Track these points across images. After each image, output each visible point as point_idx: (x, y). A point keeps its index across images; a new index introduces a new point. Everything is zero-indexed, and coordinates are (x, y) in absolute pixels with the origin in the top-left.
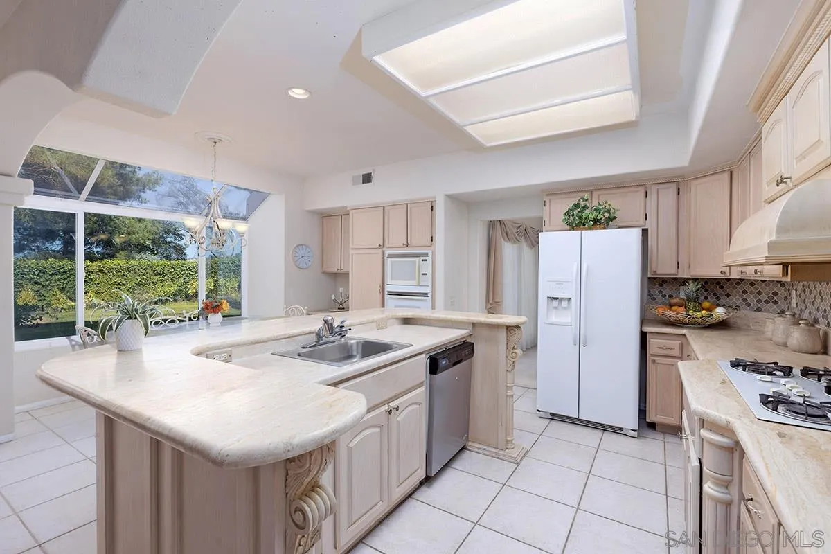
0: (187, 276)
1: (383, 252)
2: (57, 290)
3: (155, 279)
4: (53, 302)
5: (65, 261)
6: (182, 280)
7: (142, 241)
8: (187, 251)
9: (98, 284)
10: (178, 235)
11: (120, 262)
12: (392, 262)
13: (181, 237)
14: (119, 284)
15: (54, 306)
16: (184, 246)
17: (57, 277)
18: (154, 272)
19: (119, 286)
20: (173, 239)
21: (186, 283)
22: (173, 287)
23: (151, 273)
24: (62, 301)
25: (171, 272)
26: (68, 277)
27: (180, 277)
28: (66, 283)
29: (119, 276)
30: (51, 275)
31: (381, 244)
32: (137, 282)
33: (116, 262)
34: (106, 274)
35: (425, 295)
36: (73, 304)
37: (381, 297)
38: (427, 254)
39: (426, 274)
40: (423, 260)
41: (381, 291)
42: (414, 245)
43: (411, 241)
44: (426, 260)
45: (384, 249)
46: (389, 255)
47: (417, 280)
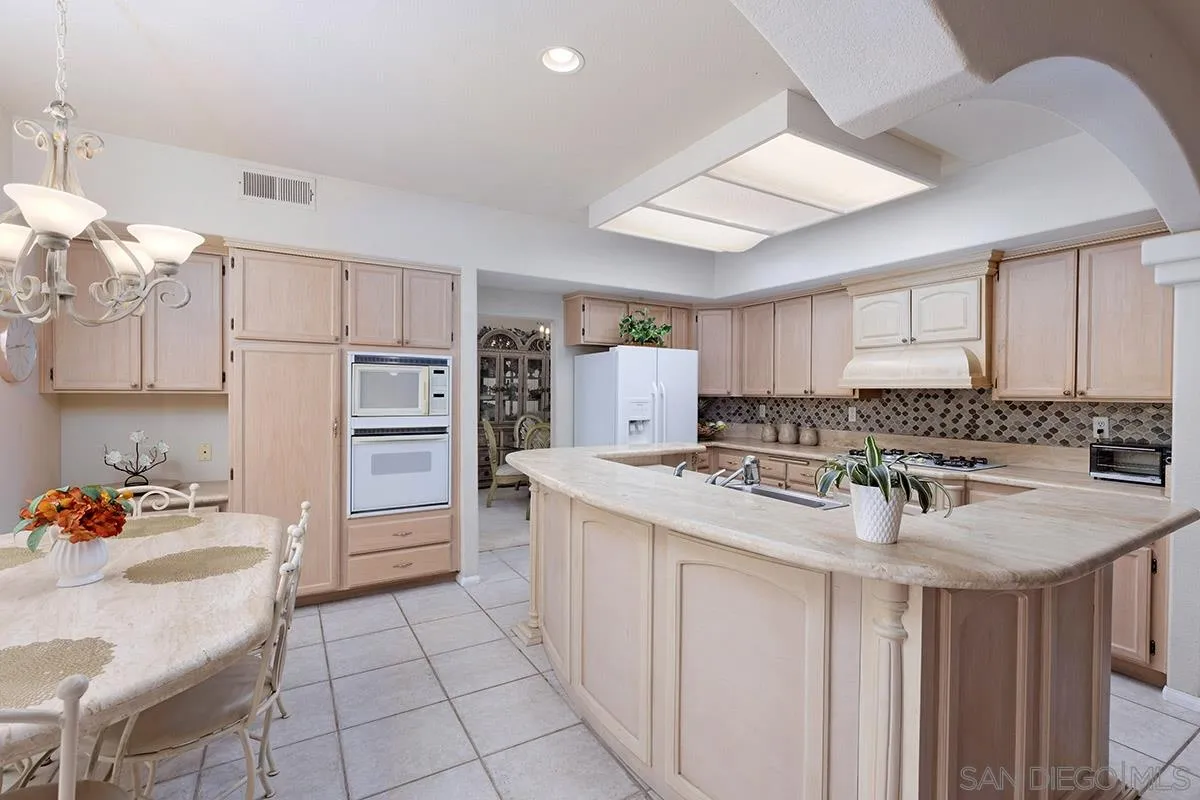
1: (342, 354)
12: (362, 373)
31: (339, 336)
35: (442, 430)
37: (337, 443)
38: (444, 362)
39: (442, 396)
40: (436, 372)
41: (339, 430)
42: (418, 344)
43: (410, 337)
44: (442, 372)
45: (344, 346)
46: (359, 359)
47: (422, 407)
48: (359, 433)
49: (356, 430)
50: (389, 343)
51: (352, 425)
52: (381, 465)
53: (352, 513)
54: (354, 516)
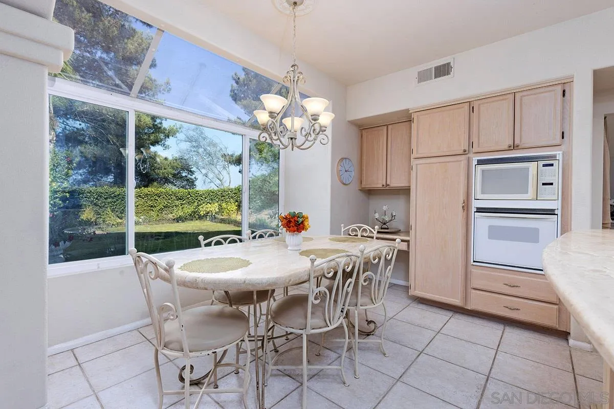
0: (199, 201)
1: (469, 160)
2: (109, 210)
3: (177, 203)
4: (106, 219)
5: (115, 188)
6: (196, 204)
7: (166, 175)
8: (196, 183)
9: (138, 206)
10: (191, 171)
11: (153, 189)
12: (483, 171)
13: (192, 173)
14: (152, 206)
15: (107, 222)
16: (195, 180)
17: (109, 200)
18: (176, 197)
19: (152, 208)
20: (186, 174)
21: (199, 206)
22: (189, 209)
23: (175, 198)
24: (112, 219)
25: (188, 198)
26: (117, 200)
27: (195, 202)
28: (116, 205)
29: (152, 200)
30: (106, 199)
31: (467, 149)
32: (165, 205)
33: (150, 189)
34: (143, 198)
35: (551, 212)
36: (120, 221)
37: (465, 216)
38: (553, 157)
39: (552, 184)
40: (544, 166)
41: (466, 207)
42: (527, 146)
43: (521, 141)
44: (552, 165)
45: (471, 155)
46: (480, 162)
47: (531, 193)
48: (480, 210)
49: (477, 208)
50: (503, 148)
51: (476, 204)
52: (495, 233)
53: (474, 262)
54: (475, 263)
